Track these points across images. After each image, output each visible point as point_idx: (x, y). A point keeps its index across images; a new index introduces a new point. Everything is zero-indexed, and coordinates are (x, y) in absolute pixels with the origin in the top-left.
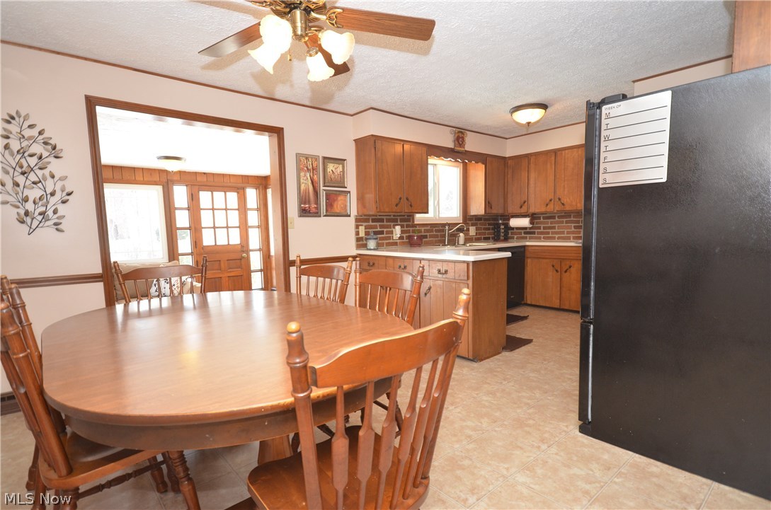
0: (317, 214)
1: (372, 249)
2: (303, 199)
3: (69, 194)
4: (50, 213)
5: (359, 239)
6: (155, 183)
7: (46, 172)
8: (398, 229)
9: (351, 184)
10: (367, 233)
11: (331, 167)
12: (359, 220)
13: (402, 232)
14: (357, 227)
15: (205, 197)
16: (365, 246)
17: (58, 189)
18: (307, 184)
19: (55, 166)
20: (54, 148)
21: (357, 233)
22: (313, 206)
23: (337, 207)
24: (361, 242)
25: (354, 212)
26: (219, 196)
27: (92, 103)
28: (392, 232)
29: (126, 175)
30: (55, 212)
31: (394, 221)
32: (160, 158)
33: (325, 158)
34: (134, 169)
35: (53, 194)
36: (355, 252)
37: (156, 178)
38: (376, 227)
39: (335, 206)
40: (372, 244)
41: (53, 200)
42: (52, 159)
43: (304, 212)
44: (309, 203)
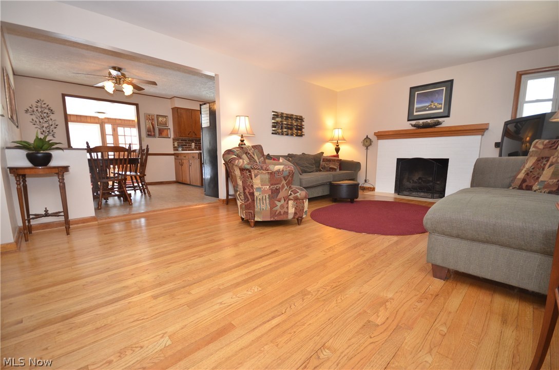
0: (154, 136)
1: (180, 151)
2: (149, 130)
3: (57, 125)
4: (51, 131)
5: (174, 147)
6: (96, 123)
7: (49, 118)
8: (193, 144)
9: (171, 125)
10: (178, 145)
11: (160, 119)
12: (174, 140)
13: (195, 146)
14: (174, 142)
15: (120, 130)
16: (177, 150)
17: (53, 123)
18: (149, 125)
19: (52, 116)
20: (52, 110)
21: (174, 145)
22: (153, 133)
23: (164, 134)
24: (175, 149)
25: (172, 136)
26: (127, 129)
27: (64, 96)
28: (191, 145)
29: (83, 119)
30: (52, 131)
31: (192, 141)
32: (96, 112)
33: (157, 115)
34: (86, 117)
35: (51, 125)
36: (173, 152)
37: (97, 121)
38: (183, 143)
39: (163, 133)
40: (180, 149)
41: (52, 127)
42: (51, 114)
43: (149, 135)
44: (151, 132)
